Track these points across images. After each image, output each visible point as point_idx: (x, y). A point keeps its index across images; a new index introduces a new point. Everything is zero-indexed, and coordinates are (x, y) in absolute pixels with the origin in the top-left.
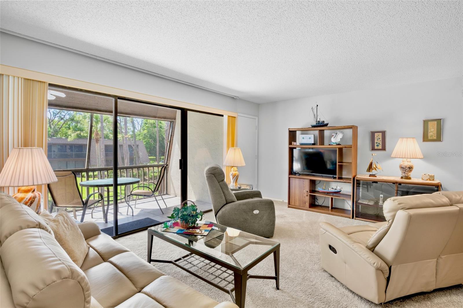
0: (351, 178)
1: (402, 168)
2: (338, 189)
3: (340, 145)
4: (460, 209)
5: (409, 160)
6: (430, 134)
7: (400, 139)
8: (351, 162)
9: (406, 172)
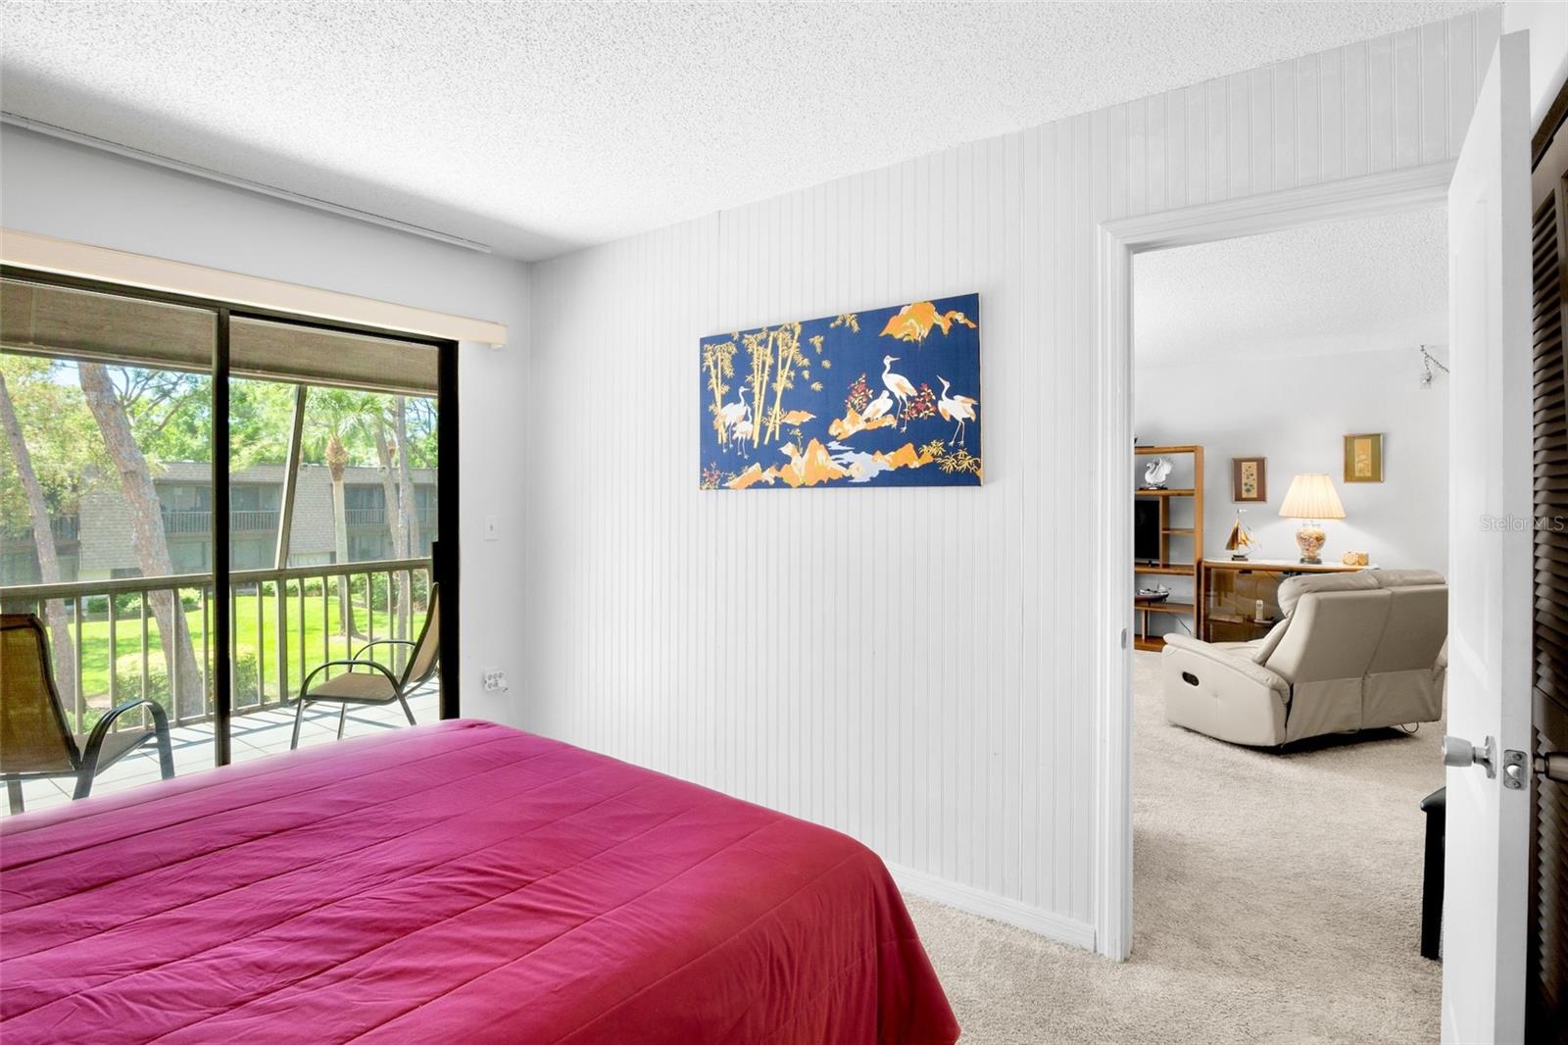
0: (1192, 566)
1: (1302, 539)
2: (1162, 591)
3: (1166, 489)
4: (1393, 593)
5: (1316, 521)
6: (1358, 466)
7: (1297, 477)
8: (1192, 527)
9: (1311, 549)
